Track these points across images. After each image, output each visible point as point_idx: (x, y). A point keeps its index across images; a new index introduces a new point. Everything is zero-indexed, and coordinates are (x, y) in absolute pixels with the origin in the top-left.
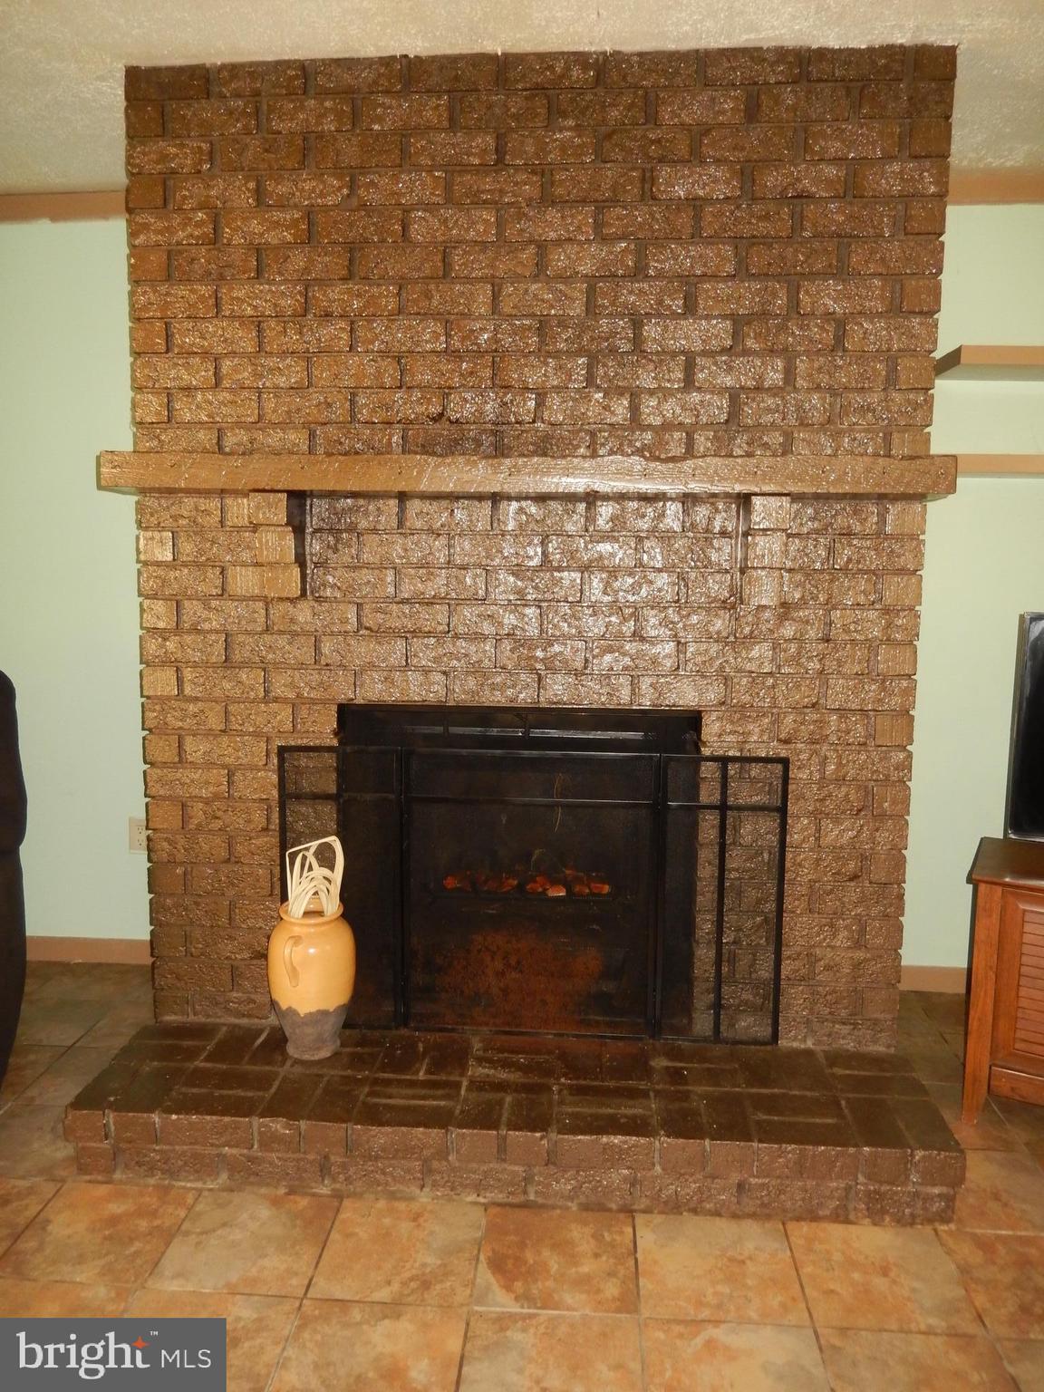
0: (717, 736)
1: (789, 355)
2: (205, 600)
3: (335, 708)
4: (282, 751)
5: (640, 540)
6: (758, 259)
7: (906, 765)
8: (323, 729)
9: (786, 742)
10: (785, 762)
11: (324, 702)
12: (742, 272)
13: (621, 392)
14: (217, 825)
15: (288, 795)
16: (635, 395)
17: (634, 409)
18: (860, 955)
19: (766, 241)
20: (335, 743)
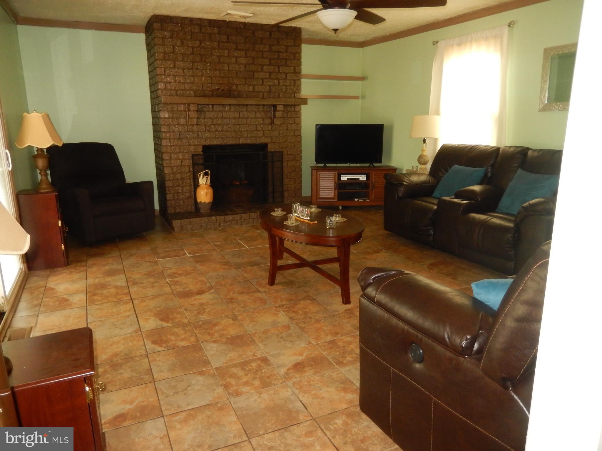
0: (271, 148)
1: (278, 80)
2: (175, 125)
3: (202, 146)
4: (193, 155)
5: (256, 112)
6: (273, 62)
7: (301, 151)
8: (200, 150)
9: (281, 148)
10: (282, 152)
11: (199, 145)
12: (270, 64)
13: (251, 85)
14: (179, 171)
15: (194, 164)
16: (254, 86)
17: (254, 88)
18: (295, 185)
19: (274, 59)
20: (202, 153)
